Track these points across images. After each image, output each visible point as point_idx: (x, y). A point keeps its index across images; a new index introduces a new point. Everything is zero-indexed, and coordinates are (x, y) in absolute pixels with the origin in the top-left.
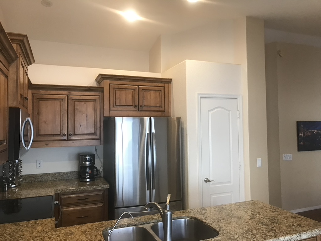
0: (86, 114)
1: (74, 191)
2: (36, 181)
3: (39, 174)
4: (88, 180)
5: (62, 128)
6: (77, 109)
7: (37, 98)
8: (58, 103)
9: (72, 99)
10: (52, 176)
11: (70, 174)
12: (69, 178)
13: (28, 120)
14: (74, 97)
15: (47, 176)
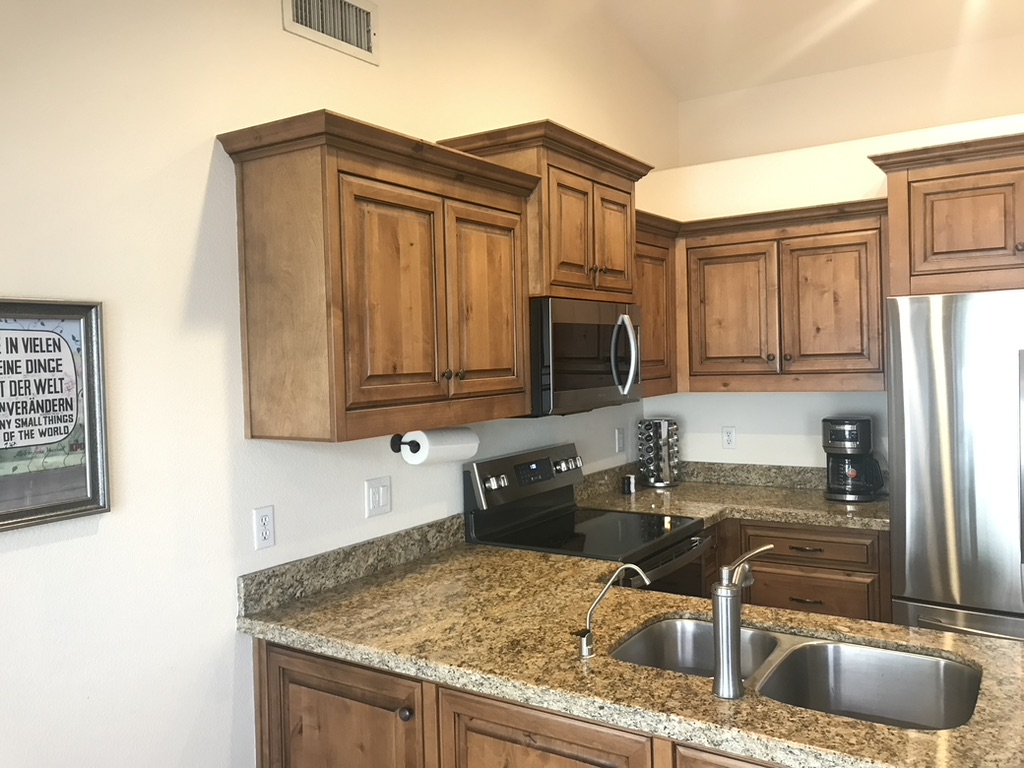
0: (835, 293)
1: (779, 520)
2: (722, 480)
3: (728, 464)
4: (850, 498)
5: (763, 339)
6: (806, 279)
7: (700, 259)
8: (750, 267)
9: (792, 251)
10: (761, 475)
11: (810, 474)
12: (808, 486)
13: (623, 322)
14: (796, 243)
15: (748, 471)
